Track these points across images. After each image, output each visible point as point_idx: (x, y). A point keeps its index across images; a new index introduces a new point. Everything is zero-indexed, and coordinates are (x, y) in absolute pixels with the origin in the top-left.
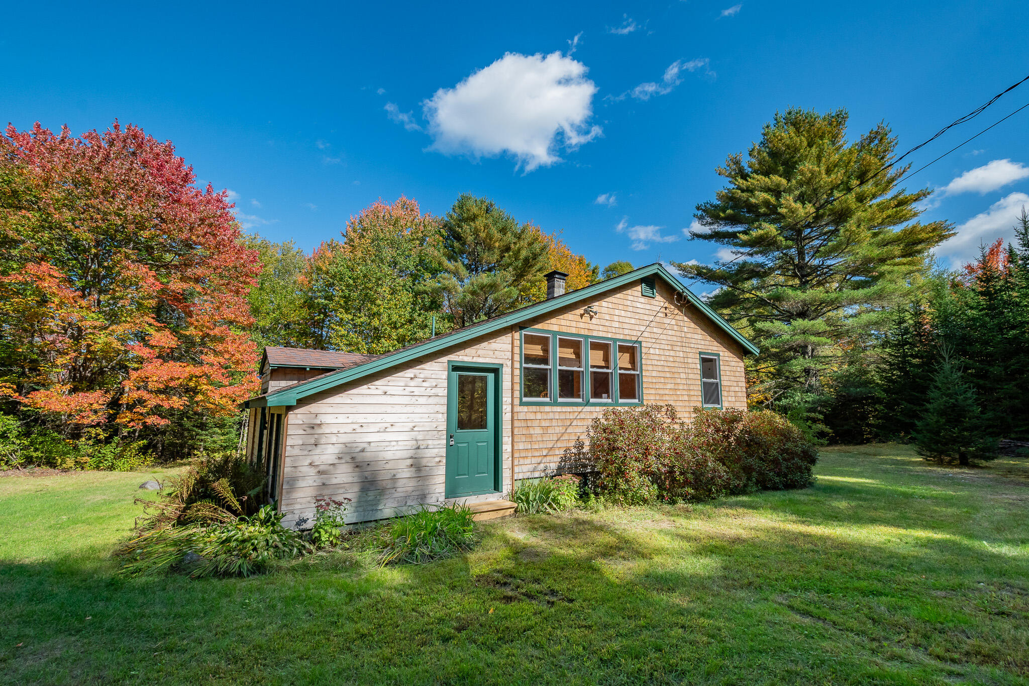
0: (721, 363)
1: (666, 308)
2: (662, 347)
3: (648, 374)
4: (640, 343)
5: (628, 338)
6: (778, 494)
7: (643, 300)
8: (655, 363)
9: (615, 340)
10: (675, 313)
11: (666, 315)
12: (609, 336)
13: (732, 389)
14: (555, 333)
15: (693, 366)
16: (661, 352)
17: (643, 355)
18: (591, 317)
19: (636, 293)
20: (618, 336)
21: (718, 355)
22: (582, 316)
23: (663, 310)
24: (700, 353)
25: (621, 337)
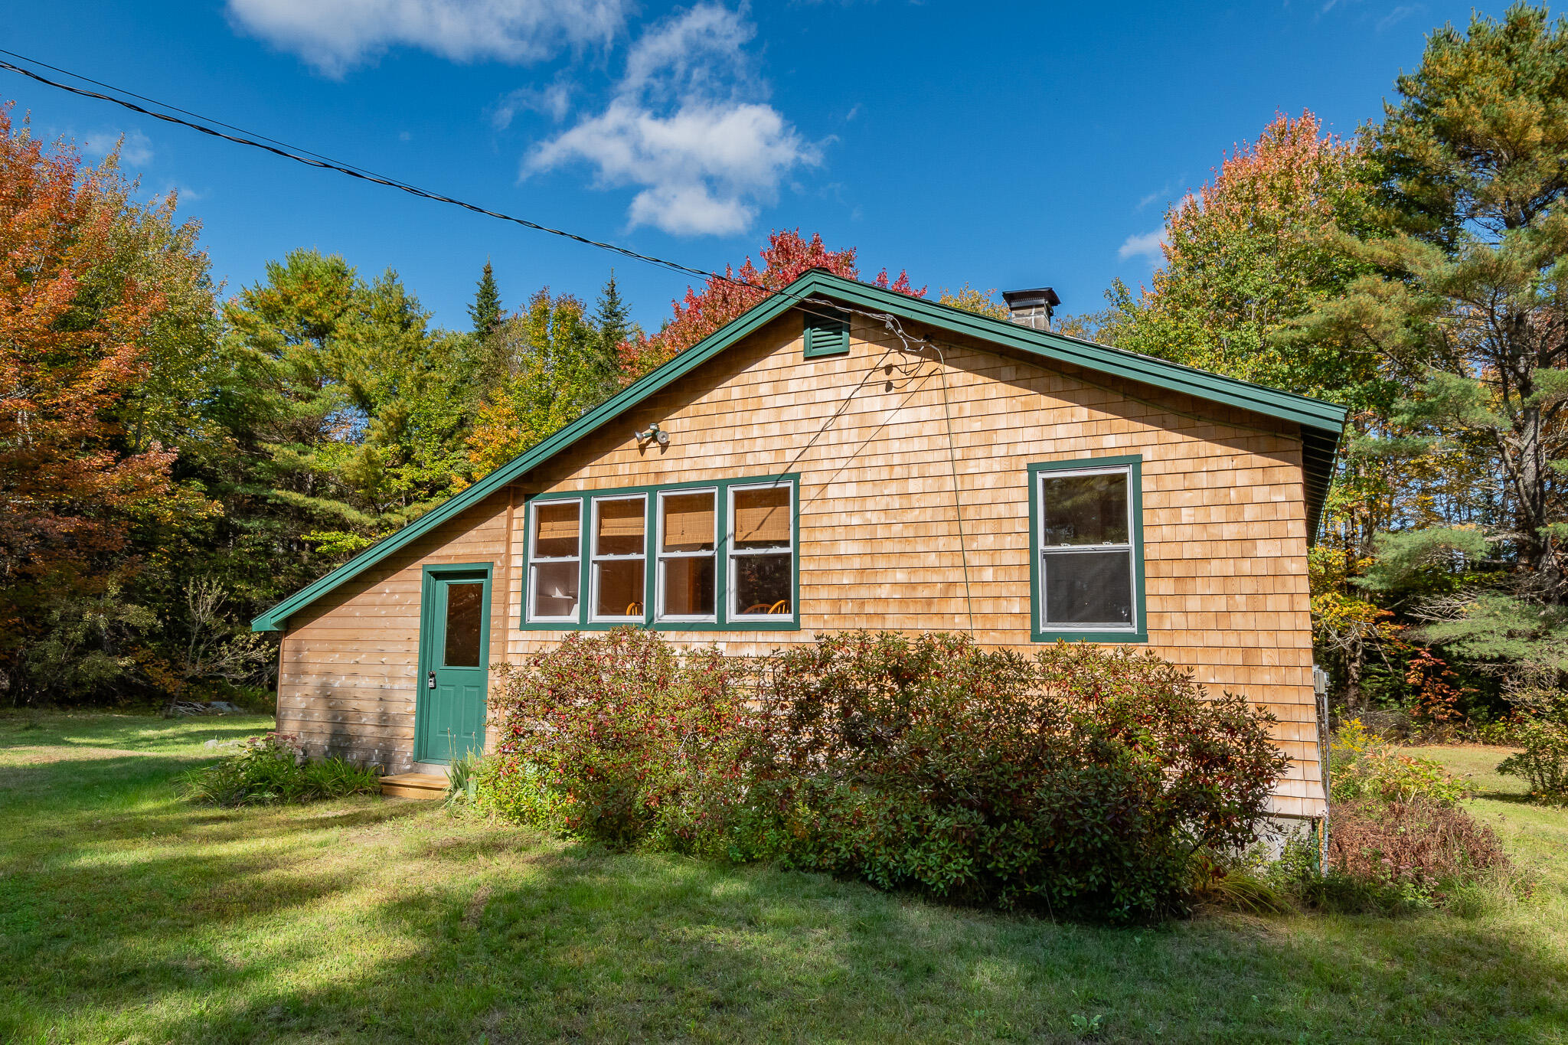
0: (1147, 485)
1: (889, 369)
2: (870, 475)
3: (817, 550)
4: (796, 477)
5: (758, 472)
6: (1051, 929)
7: (811, 368)
8: (844, 519)
9: (723, 484)
10: (924, 372)
11: (889, 386)
12: (705, 476)
13: (1215, 568)
14: (587, 494)
15: (1002, 510)
16: (867, 489)
17: (802, 505)
18: (664, 447)
19: (789, 360)
20: (730, 474)
21: (1137, 461)
22: (642, 449)
23: (882, 376)
24: (1032, 469)
25: (741, 473)
